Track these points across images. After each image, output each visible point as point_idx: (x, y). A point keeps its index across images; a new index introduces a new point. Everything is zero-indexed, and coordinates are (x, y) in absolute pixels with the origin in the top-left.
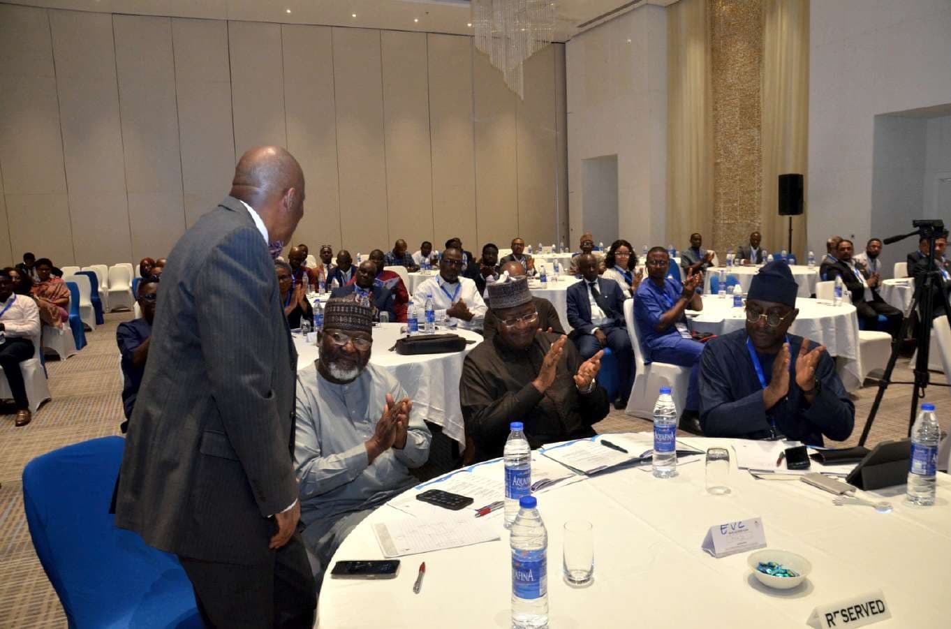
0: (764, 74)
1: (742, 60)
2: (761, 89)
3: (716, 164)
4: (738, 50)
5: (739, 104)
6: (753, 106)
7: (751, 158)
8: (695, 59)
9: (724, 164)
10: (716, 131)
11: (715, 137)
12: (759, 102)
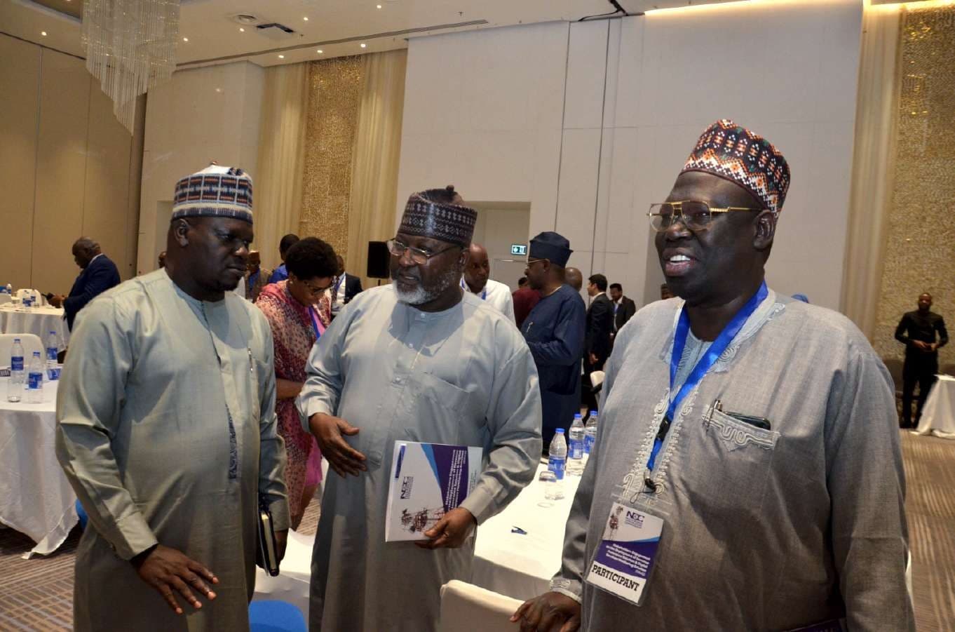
0: (356, 149)
1: (336, 133)
2: (353, 161)
3: (301, 223)
4: (333, 123)
5: (329, 172)
6: (343, 176)
7: (339, 222)
8: (289, 123)
9: (311, 224)
10: (304, 193)
11: (303, 199)
12: (349, 173)
